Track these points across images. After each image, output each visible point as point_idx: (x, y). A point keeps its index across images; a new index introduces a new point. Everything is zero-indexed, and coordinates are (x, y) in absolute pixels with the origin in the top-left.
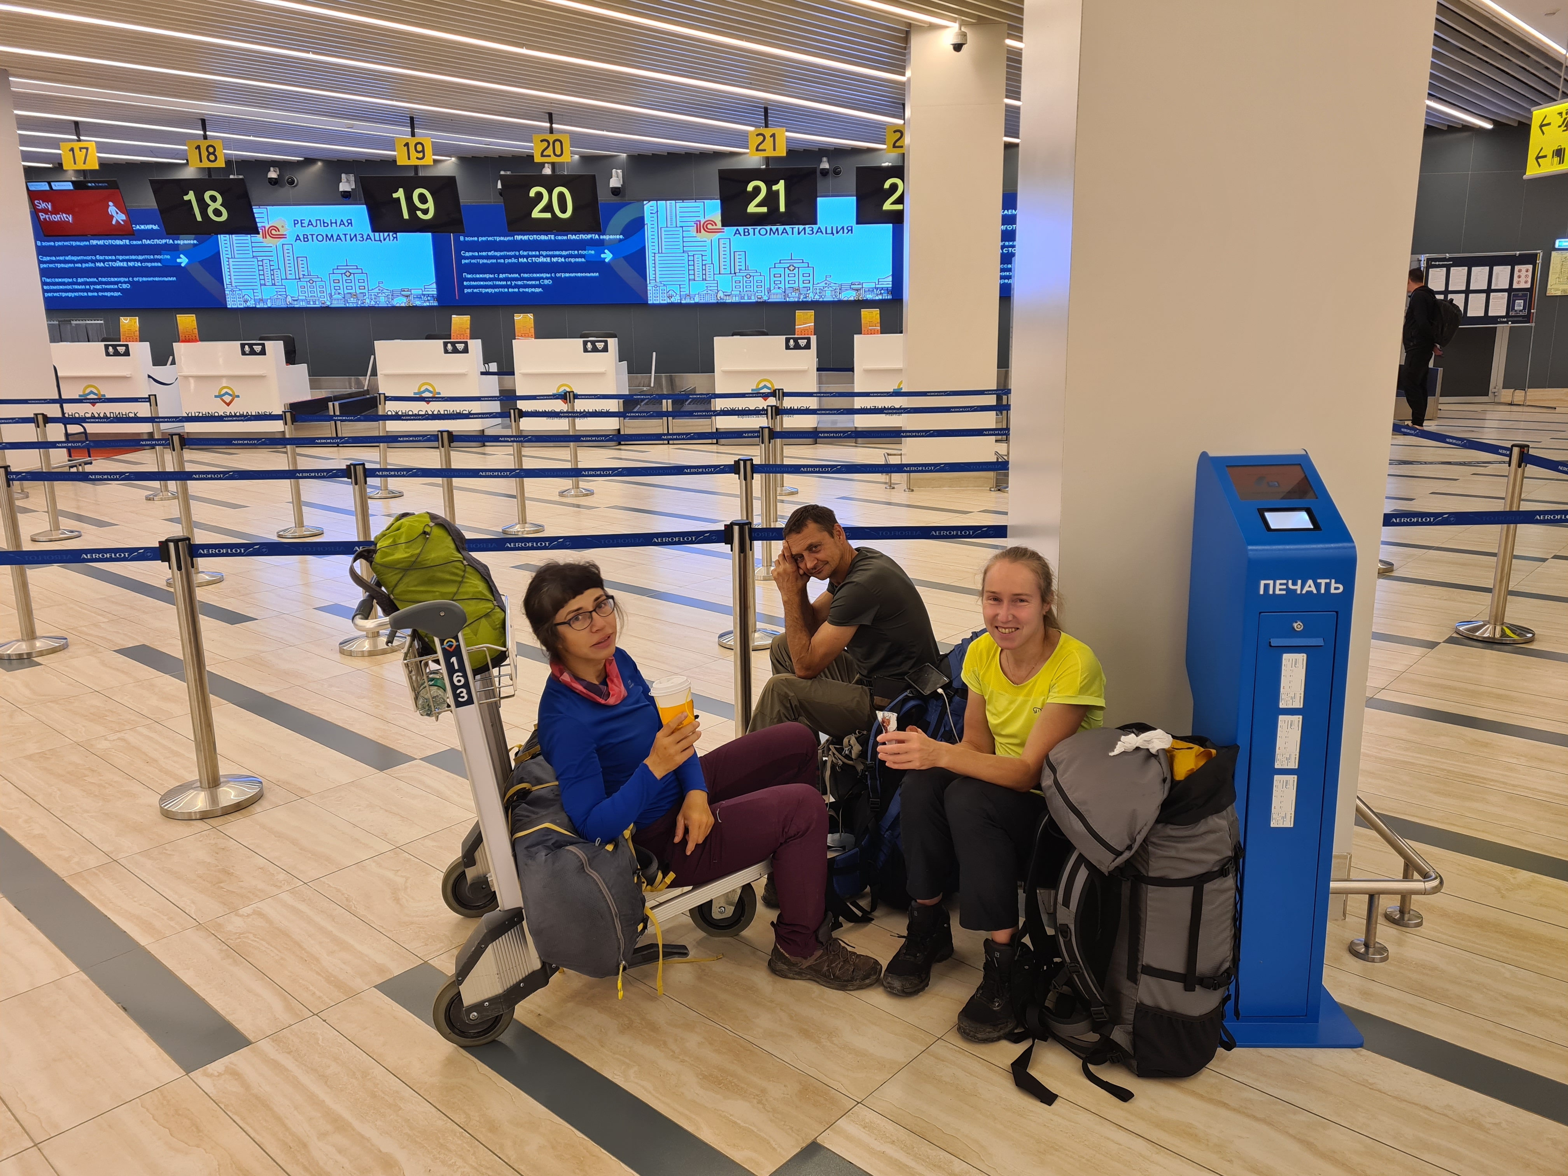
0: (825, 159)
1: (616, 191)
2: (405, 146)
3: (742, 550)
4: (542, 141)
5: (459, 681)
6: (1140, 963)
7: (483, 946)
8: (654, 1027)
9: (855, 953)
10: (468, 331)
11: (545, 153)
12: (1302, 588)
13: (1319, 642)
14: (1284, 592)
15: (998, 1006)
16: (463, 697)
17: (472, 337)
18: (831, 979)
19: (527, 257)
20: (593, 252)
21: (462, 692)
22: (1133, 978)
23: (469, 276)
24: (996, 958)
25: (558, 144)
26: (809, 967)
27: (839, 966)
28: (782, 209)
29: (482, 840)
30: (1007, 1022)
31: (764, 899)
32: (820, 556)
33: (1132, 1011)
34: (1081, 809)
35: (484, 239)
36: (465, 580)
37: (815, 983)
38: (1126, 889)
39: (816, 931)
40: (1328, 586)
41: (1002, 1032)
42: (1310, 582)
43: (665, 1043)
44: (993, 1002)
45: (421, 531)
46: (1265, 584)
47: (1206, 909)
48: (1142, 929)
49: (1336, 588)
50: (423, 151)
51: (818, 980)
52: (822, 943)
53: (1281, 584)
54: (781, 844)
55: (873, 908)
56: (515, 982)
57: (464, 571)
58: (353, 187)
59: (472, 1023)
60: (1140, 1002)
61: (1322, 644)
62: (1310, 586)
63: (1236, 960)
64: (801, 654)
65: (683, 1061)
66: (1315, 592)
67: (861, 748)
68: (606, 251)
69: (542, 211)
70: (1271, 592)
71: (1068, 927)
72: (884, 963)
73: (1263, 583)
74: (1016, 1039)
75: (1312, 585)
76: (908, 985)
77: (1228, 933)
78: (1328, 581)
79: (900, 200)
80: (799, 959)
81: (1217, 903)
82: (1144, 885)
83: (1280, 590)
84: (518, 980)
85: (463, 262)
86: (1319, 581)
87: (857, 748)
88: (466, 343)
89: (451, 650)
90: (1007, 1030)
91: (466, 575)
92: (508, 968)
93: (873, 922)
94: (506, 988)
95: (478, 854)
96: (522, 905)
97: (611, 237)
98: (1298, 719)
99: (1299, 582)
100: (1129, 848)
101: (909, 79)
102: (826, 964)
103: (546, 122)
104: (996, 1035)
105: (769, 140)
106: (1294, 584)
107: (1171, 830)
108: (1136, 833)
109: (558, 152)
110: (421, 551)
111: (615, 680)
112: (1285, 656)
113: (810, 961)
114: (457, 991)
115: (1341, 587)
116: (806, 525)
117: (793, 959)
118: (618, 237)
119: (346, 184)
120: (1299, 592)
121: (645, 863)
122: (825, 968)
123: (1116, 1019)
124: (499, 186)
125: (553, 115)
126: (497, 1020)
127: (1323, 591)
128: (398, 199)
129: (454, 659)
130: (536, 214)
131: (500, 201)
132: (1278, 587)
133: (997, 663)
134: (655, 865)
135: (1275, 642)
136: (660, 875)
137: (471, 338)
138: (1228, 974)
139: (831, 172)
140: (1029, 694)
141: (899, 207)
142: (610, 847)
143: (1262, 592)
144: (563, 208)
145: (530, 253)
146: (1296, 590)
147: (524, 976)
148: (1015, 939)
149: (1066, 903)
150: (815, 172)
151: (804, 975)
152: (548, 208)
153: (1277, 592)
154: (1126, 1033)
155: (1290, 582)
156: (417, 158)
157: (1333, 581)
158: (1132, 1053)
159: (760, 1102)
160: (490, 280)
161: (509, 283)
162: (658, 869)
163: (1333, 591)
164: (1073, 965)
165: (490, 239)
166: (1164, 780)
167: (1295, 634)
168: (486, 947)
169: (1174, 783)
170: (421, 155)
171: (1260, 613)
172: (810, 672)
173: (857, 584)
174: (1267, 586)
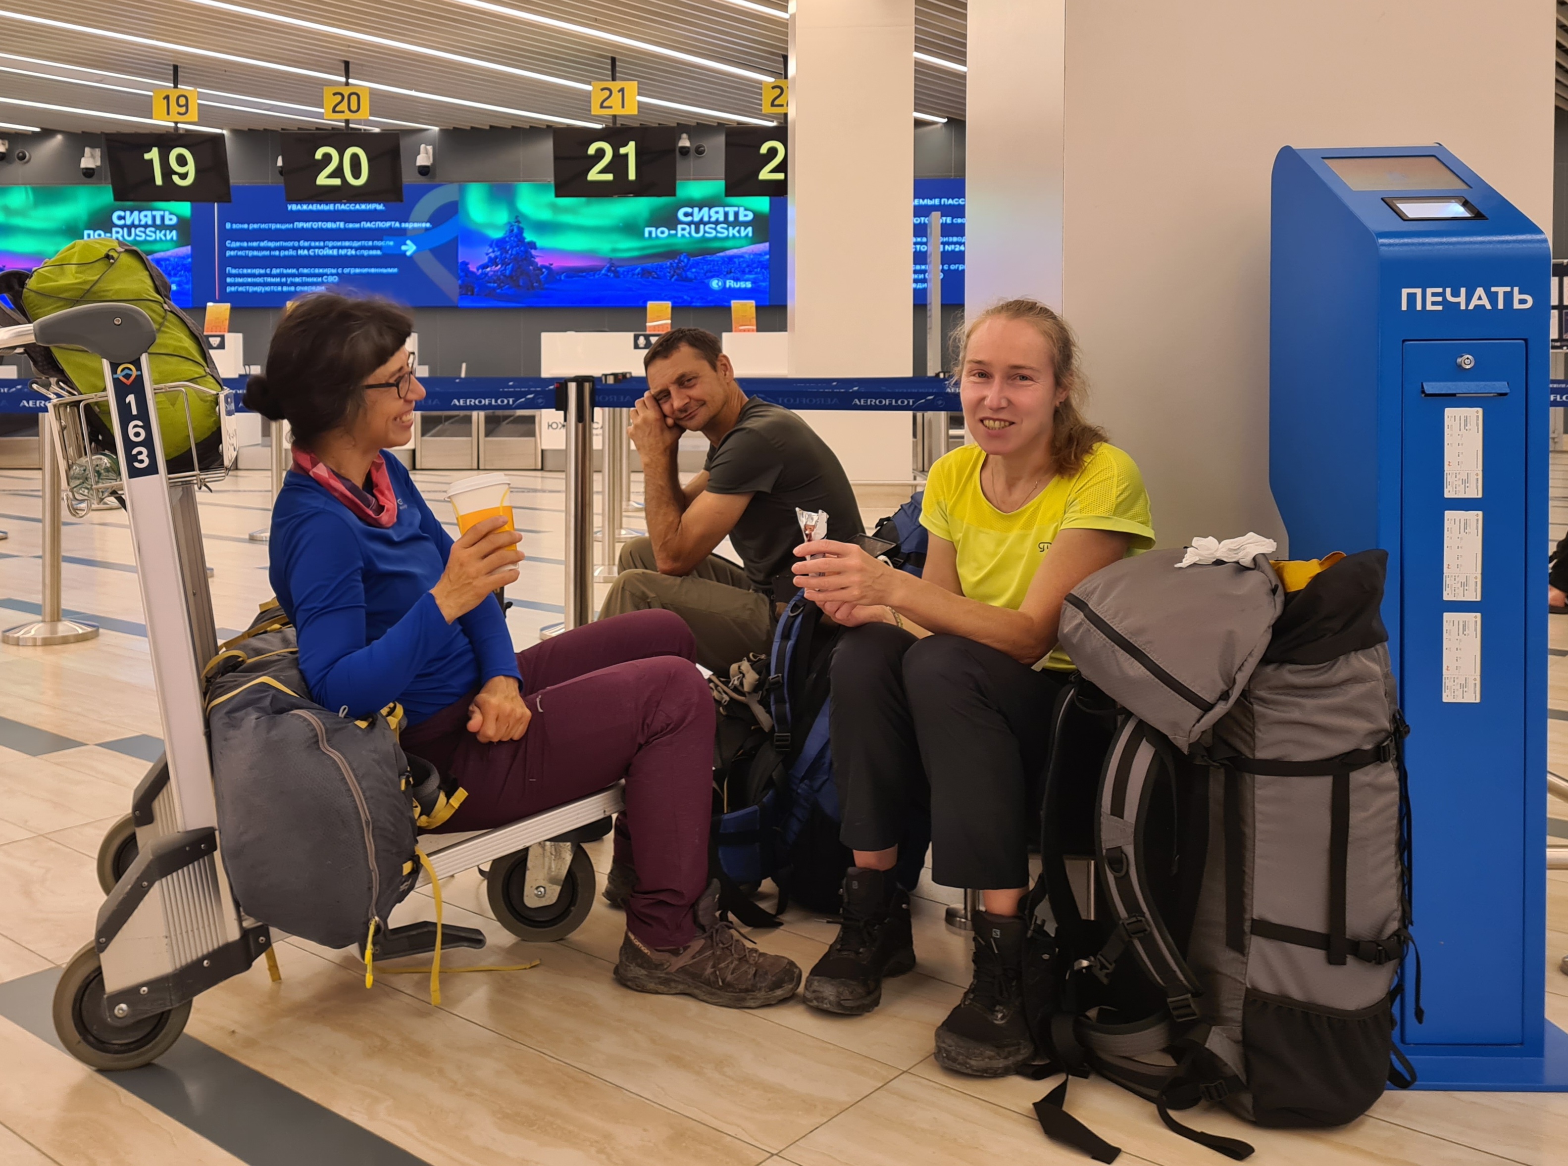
0: (684, 136)
1: (424, 171)
2: (164, 99)
3: (580, 418)
4: (335, 94)
5: (137, 434)
6: (1247, 916)
7: (145, 884)
8: (423, 1050)
9: (756, 951)
10: (227, 322)
11: (337, 109)
12: (1468, 300)
13: (1502, 386)
14: (1440, 308)
15: (1002, 1018)
16: (142, 461)
17: (231, 330)
18: (720, 988)
19: (309, 248)
20: (391, 243)
21: (140, 453)
22: (1238, 945)
23: (234, 271)
24: (995, 939)
25: (354, 98)
26: (683, 970)
27: (732, 966)
28: (632, 176)
29: (168, 778)
30: (1019, 1044)
31: (608, 894)
32: (695, 392)
33: (1240, 1004)
34: (1137, 642)
35: (256, 226)
36: (163, 329)
37: (693, 999)
38: (1216, 788)
39: (694, 906)
40: (1508, 297)
41: (1011, 1061)
42: (1480, 291)
43: (441, 1071)
44: (993, 1012)
45: (103, 255)
46: (1408, 294)
47: (1355, 817)
48: (1248, 855)
49: (1523, 302)
50: (187, 105)
51: (696, 992)
52: (703, 928)
53: (1434, 294)
54: (640, 747)
55: (781, 909)
56: (194, 958)
57: (164, 318)
58: (99, 163)
59: (118, 1024)
60: (1253, 986)
61: (1507, 390)
62: (1480, 298)
63: (1406, 919)
64: (666, 536)
65: (470, 1095)
66: (1488, 307)
67: (757, 677)
68: (408, 242)
69: (330, 176)
70: (1419, 307)
71: (1122, 852)
72: (806, 967)
73: (1405, 292)
74: (1038, 1075)
75: (1484, 296)
76: (847, 994)
77: (1392, 869)
78: (1508, 289)
79: (782, 167)
80: (666, 955)
81: (1372, 811)
82: (1247, 777)
83: (1434, 303)
84: (200, 955)
85: (228, 253)
86: (1493, 289)
87: (751, 677)
88: (223, 337)
89: (128, 382)
90: (1020, 1058)
91: (166, 323)
92: (184, 930)
93: (782, 927)
94: (178, 966)
95: (158, 805)
96: (215, 825)
97: (416, 225)
98: (1475, 517)
99: (1463, 290)
100: (1224, 696)
101: (793, 16)
102: (711, 964)
103: (341, 76)
104: (1000, 1063)
105: (616, 96)
106: (1456, 294)
107: (1290, 675)
108: (1235, 669)
109: (354, 107)
110: (99, 278)
111: (386, 492)
112: (1448, 412)
113: (684, 960)
114: (95, 965)
115: (1529, 299)
116: (678, 348)
117: (656, 957)
118: (424, 225)
119: (90, 160)
120: (1463, 307)
121: (419, 777)
122: (709, 970)
123: (1213, 1017)
124: (280, 162)
125: (351, 66)
126: (162, 1019)
127: (1501, 306)
128: (151, 161)
129: (131, 398)
130: (322, 180)
131: (280, 181)
132: (1430, 299)
133: (975, 487)
134: (434, 781)
135: (1430, 388)
136: (442, 798)
137: (229, 331)
138: (1399, 937)
139: (692, 151)
140: (1028, 526)
141: (780, 176)
142: (363, 724)
143: (1404, 307)
144: (356, 174)
145: (313, 244)
146: (1459, 303)
147: (211, 949)
148: (1025, 905)
149: (1118, 809)
150: (674, 150)
151: (673, 984)
152: (338, 172)
153: (1429, 307)
154: (1232, 1040)
155: (1448, 290)
156: (179, 113)
157: (1516, 289)
158: (1243, 1078)
159: (601, 1151)
160: (260, 276)
161: (284, 280)
162: (440, 788)
163: (1517, 306)
164: (1134, 919)
165: (263, 226)
166: (1274, 591)
167: (1460, 373)
168: (151, 885)
169: (1290, 598)
170: (183, 110)
171: (1404, 341)
172: (677, 565)
173: (751, 431)
174: (1412, 298)
